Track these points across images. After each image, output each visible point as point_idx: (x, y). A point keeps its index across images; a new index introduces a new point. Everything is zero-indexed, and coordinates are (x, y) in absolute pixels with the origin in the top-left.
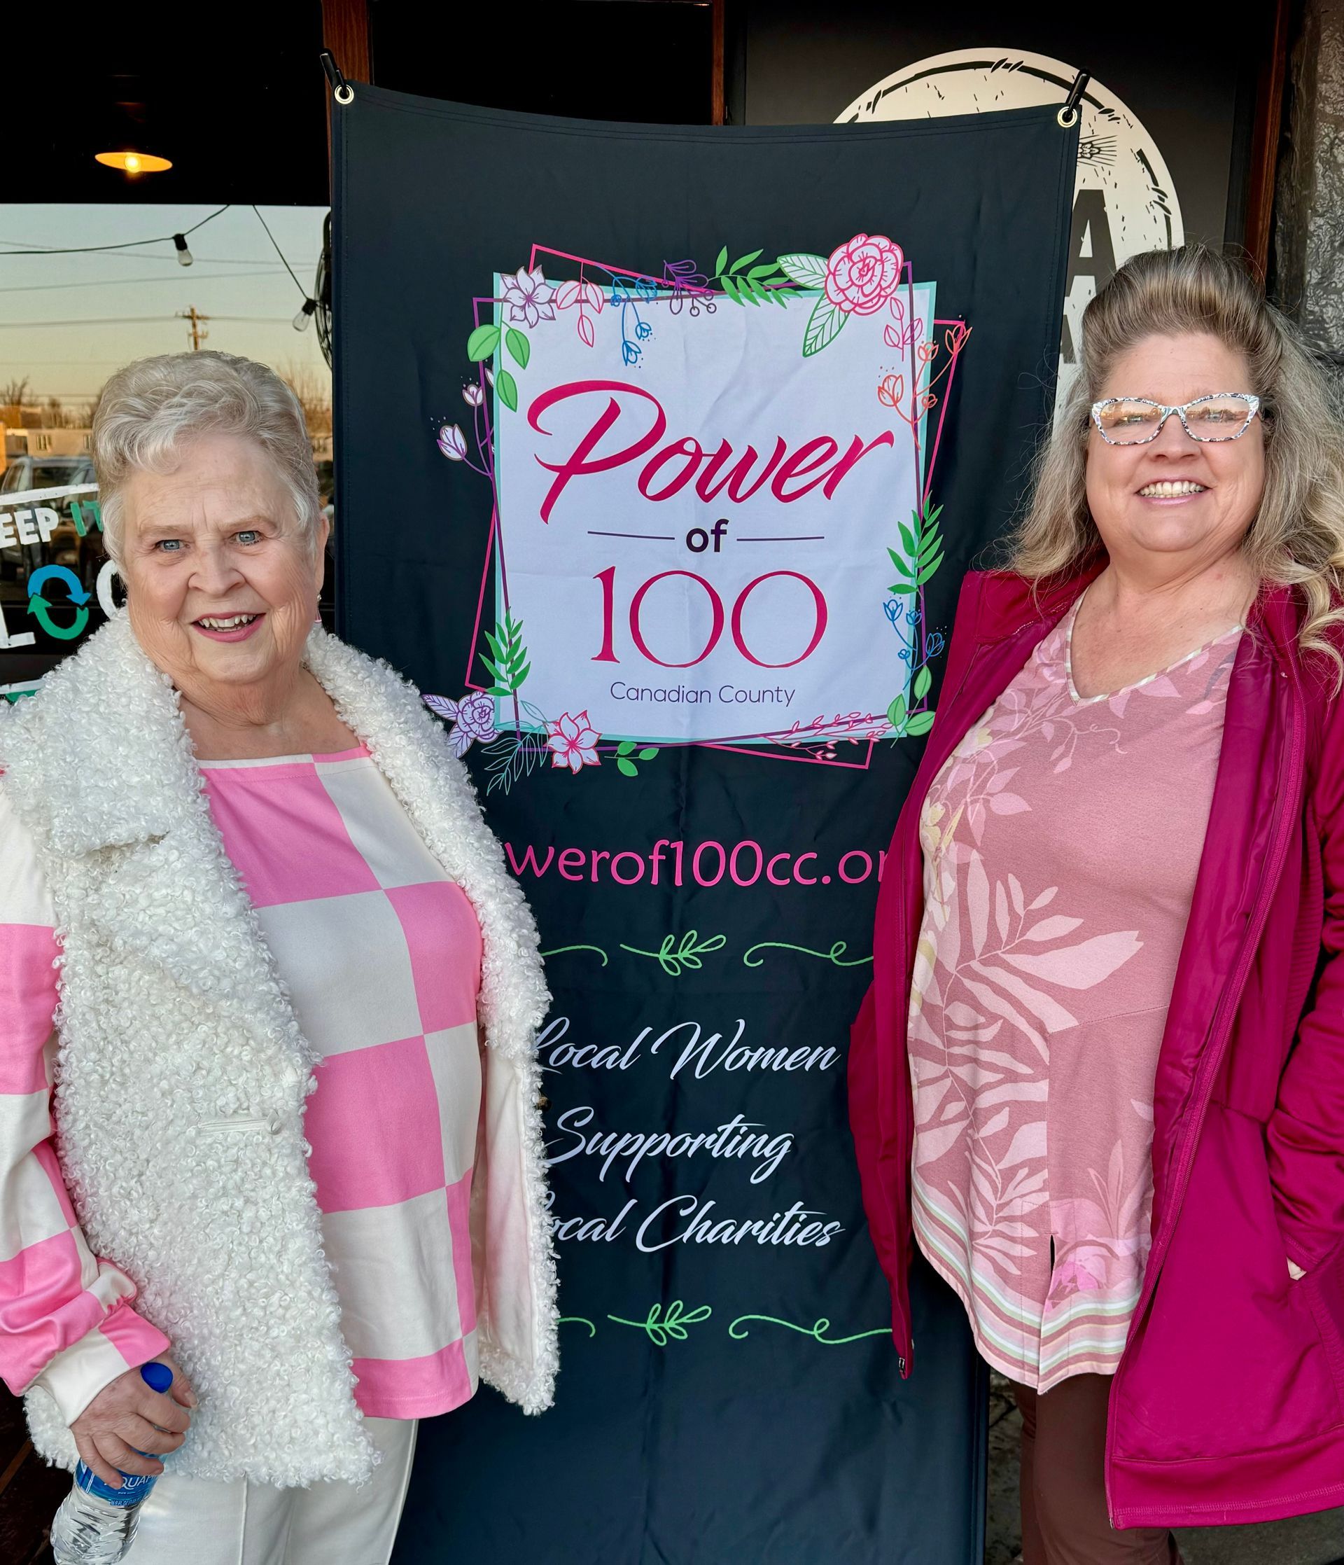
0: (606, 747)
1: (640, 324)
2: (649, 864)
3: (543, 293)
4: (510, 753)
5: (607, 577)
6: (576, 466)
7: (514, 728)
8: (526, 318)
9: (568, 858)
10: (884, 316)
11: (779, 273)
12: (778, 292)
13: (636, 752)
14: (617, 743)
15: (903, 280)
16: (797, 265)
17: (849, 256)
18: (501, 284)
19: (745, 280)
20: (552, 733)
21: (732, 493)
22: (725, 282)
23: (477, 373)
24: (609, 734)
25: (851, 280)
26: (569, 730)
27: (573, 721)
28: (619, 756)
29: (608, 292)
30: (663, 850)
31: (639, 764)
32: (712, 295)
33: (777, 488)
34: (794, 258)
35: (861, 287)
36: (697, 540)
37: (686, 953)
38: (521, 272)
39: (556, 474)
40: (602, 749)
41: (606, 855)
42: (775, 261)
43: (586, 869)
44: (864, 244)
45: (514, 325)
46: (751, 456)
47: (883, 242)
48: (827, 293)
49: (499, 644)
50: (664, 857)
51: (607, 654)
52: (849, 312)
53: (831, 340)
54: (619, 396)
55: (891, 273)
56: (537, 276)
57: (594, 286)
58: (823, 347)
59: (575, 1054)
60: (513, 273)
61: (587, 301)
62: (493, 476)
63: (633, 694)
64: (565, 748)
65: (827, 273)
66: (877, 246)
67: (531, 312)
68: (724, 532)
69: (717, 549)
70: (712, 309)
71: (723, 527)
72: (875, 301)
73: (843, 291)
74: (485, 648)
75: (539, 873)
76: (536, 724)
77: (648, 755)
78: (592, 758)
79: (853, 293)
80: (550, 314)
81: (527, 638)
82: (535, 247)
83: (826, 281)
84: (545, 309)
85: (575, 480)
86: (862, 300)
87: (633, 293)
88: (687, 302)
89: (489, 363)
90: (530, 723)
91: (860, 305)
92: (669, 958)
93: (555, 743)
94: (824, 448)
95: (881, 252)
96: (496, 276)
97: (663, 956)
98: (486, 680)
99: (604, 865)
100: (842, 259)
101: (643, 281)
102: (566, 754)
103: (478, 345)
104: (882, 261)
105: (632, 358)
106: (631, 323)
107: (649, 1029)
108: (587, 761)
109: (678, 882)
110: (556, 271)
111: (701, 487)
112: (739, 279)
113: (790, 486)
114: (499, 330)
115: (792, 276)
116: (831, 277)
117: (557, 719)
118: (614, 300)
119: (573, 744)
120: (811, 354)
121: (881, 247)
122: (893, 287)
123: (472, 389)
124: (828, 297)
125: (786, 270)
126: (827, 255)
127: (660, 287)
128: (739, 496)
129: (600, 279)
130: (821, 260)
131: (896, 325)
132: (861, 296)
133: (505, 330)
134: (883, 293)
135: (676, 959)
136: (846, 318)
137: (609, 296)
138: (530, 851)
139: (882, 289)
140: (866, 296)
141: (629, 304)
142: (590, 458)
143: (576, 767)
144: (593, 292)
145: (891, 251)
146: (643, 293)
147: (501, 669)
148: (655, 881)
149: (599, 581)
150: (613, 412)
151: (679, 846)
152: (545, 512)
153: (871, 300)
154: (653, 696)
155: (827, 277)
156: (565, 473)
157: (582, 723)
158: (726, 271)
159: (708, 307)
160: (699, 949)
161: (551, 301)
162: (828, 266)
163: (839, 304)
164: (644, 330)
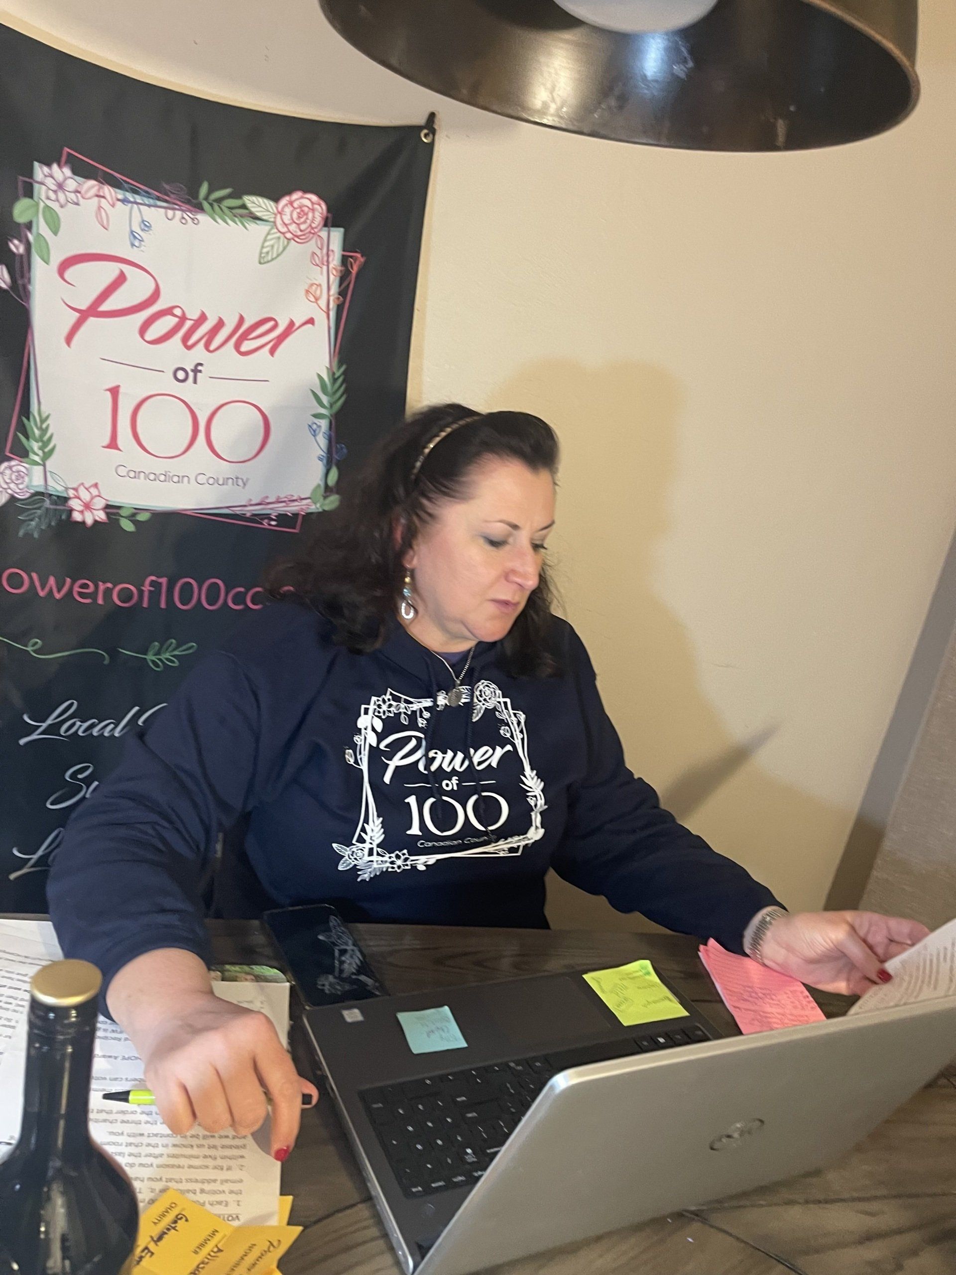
1: (143, 221)
2: (141, 593)
3: (71, 184)
4: (39, 508)
5: (115, 392)
6: (93, 311)
7: (42, 490)
8: (57, 200)
9: (82, 586)
10: (312, 246)
11: (244, 207)
12: (243, 220)
13: (134, 515)
14: (119, 507)
15: (325, 225)
16: (257, 204)
17: (291, 203)
18: (40, 171)
19: (219, 206)
20: (72, 496)
21: (207, 346)
22: (206, 205)
24: (116, 500)
25: (292, 219)
26: (85, 495)
27: (87, 489)
28: (122, 517)
29: (120, 194)
30: (153, 584)
31: (136, 523)
32: (196, 212)
33: (237, 346)
34: (254, 198)
35: (298, 224)
36: (181, 375)
37: (167, 655)
38: (55, 166)
39: (77, 315)
40: (108, 510)
41: (109, 585)
42: (240, 197)
43: (94, 595)
44: (302, 198)
45: (49, 203)
46: (220, 324)
47: (314, 198)
48: (275, 225)
50: (152, 589)
51: (113, 444)
52: (289, 239)
53: (278, 255)
54: (126, 268)
55: (318, 220)
56: (67, 171)
57: (110, 187)
58: (273, 259)
59: (81, 726)
60: (49, 165)
61: (103, 197)
62: (29, 307)
63: (132, 474)
64: (81, 508)
65: (275, 211)
66: (309, 199)
67: (61, 196)
68: (200, 371)
69: (195, 382)
70: (196, 222)
71: (200, 368)
72: (307, 235)
73: (286, 225)
75: (58, 596)
76: (60, 488)
77: (143, 517)
78: (101, 516)
79: (293, 228)
80: (75, 200)
82: (66, 150)
83: (275, 218)
84: (72, 196)
85: (92, 320)
86: (299, 233)
87: (139, 199)
88: (178, 213)
89: (29, 226)
91: (298, 237)
92: (154, 658)
93: (75, 504)
94: (271, 323)
95: (313, 203)
96: (36, 164)
97: (150, 657)
99: (108, 592)
100: (286, 205)
101: (147, 192)
102: (82, 512)
104: (313, 210)
105: (137, 243)
106: (136, 220)
107: (136, 708)
108: (98, 519)
109: (163, 605)
110: (81, 171)
111: (185, 340)
112: (215, 205)
113: (246, 346)
114: (37, 204)
115: (253, 210)
116: (279, 216)
117: (75, 486)
118: (125, 201)
119: (87, 506)
120: (265, 263)
121: (313, 200)
122: (319, 228)
123: (16, 242)
124: (277, 229)
125: (249, 205)
126: (276, 200)
127: (158, 199)
128: (212, 348)
129: (116, 184)
130: (272, 203)
131: (318, 252)
132: (298, 230)
133: (42, 205)
134: (312, 231)
135: (160, 660)
136: (288, 243)
137: (120, 197)
138: (52, 581)
139: (313, 228)
140: (301, 231)
141: (135, 206)
142: (104, 308)
143: (89, 521)
145: (319, 205)
146: (147, 201)
148: (145, 605)
149: (108, 393)
151: (164, 581)
152: (69, 339)
153: (304, 235)
154: (147, 477)
155: (275, 214)
156: (84, 315)
157: (94, 492)
158: (206, 198)
159: (193, 219)
160: (176, 653)
161: (77, 192)
162: (277, 208)
163: (283, 233)
164: (146, 226)
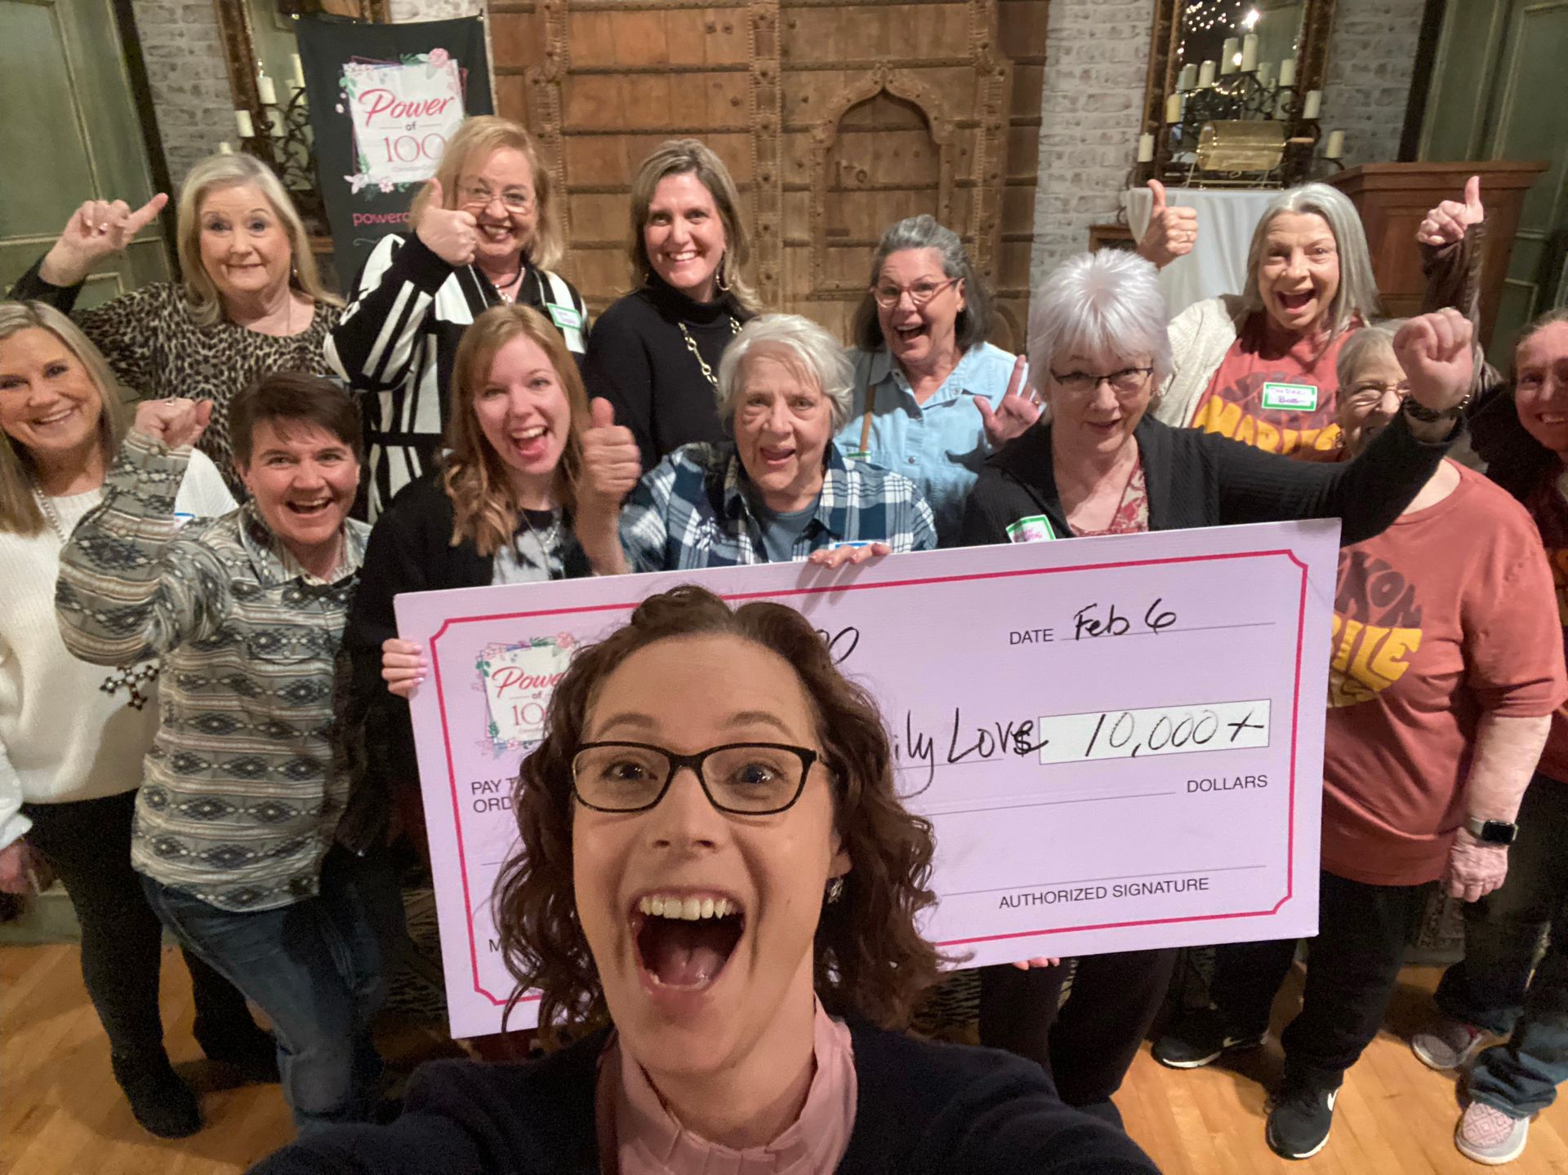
0: (395, 185)
23: (343, 90)
49: (361, 160)
74: (358, 163)
81: (369, 159)
90: (374, 181)
98: (359, 171)
103: (342, 83)
144: (370, 66)
147: (363, 167)
150: (381, 97)
